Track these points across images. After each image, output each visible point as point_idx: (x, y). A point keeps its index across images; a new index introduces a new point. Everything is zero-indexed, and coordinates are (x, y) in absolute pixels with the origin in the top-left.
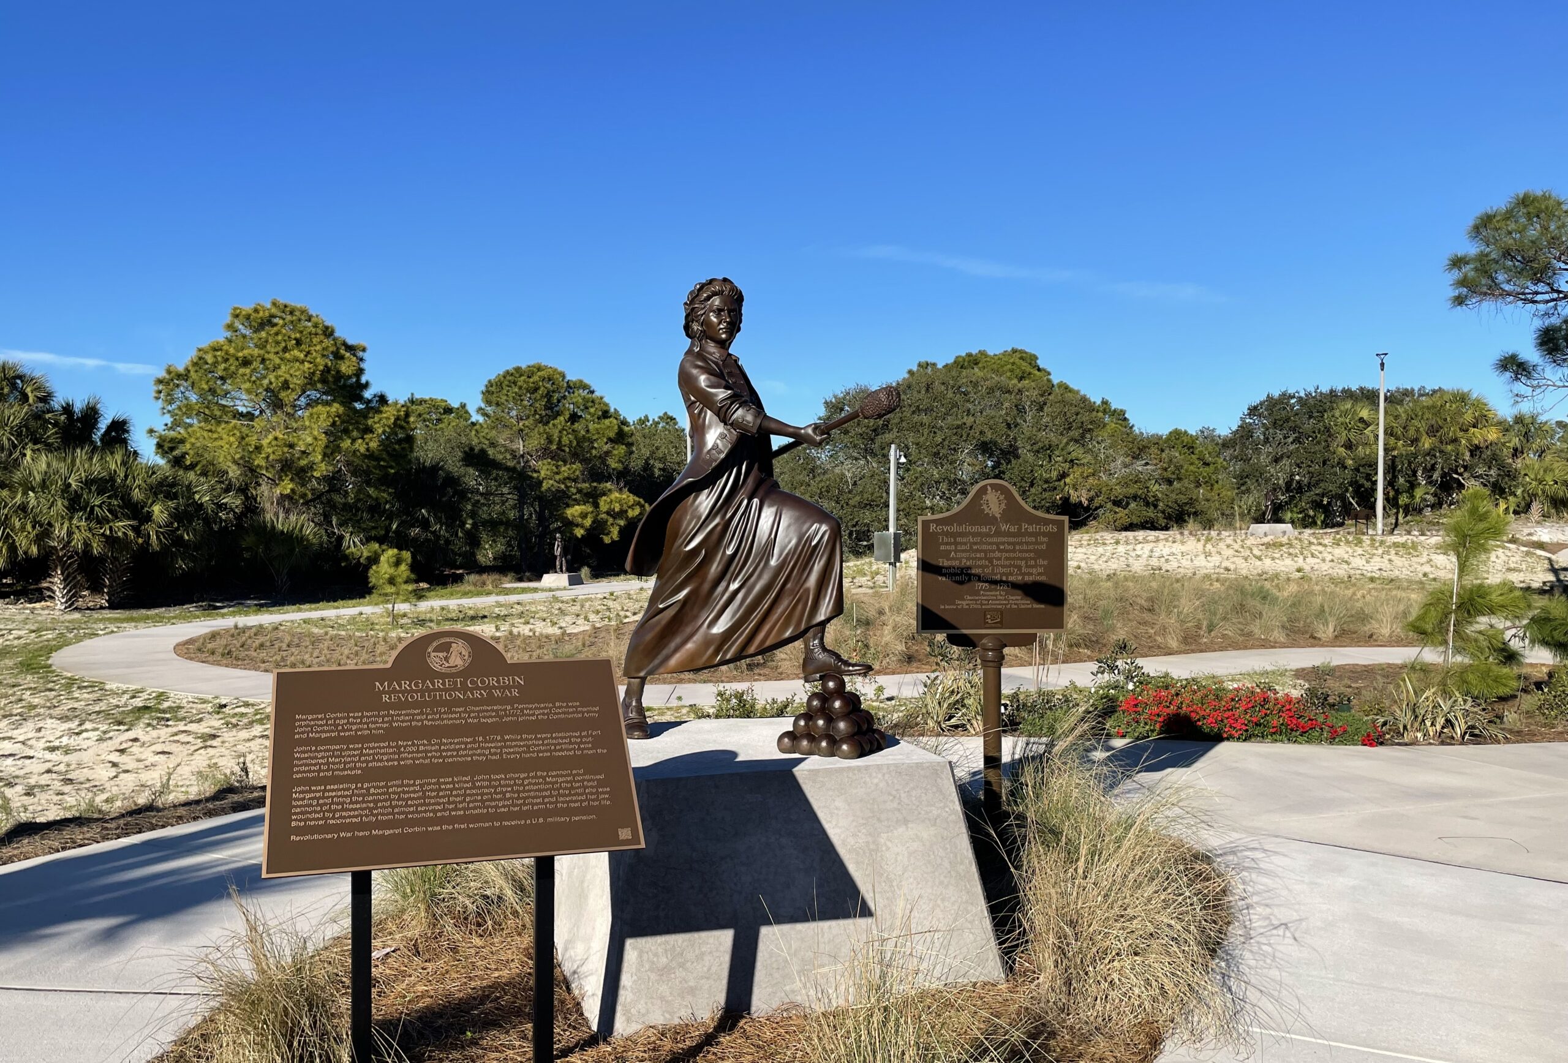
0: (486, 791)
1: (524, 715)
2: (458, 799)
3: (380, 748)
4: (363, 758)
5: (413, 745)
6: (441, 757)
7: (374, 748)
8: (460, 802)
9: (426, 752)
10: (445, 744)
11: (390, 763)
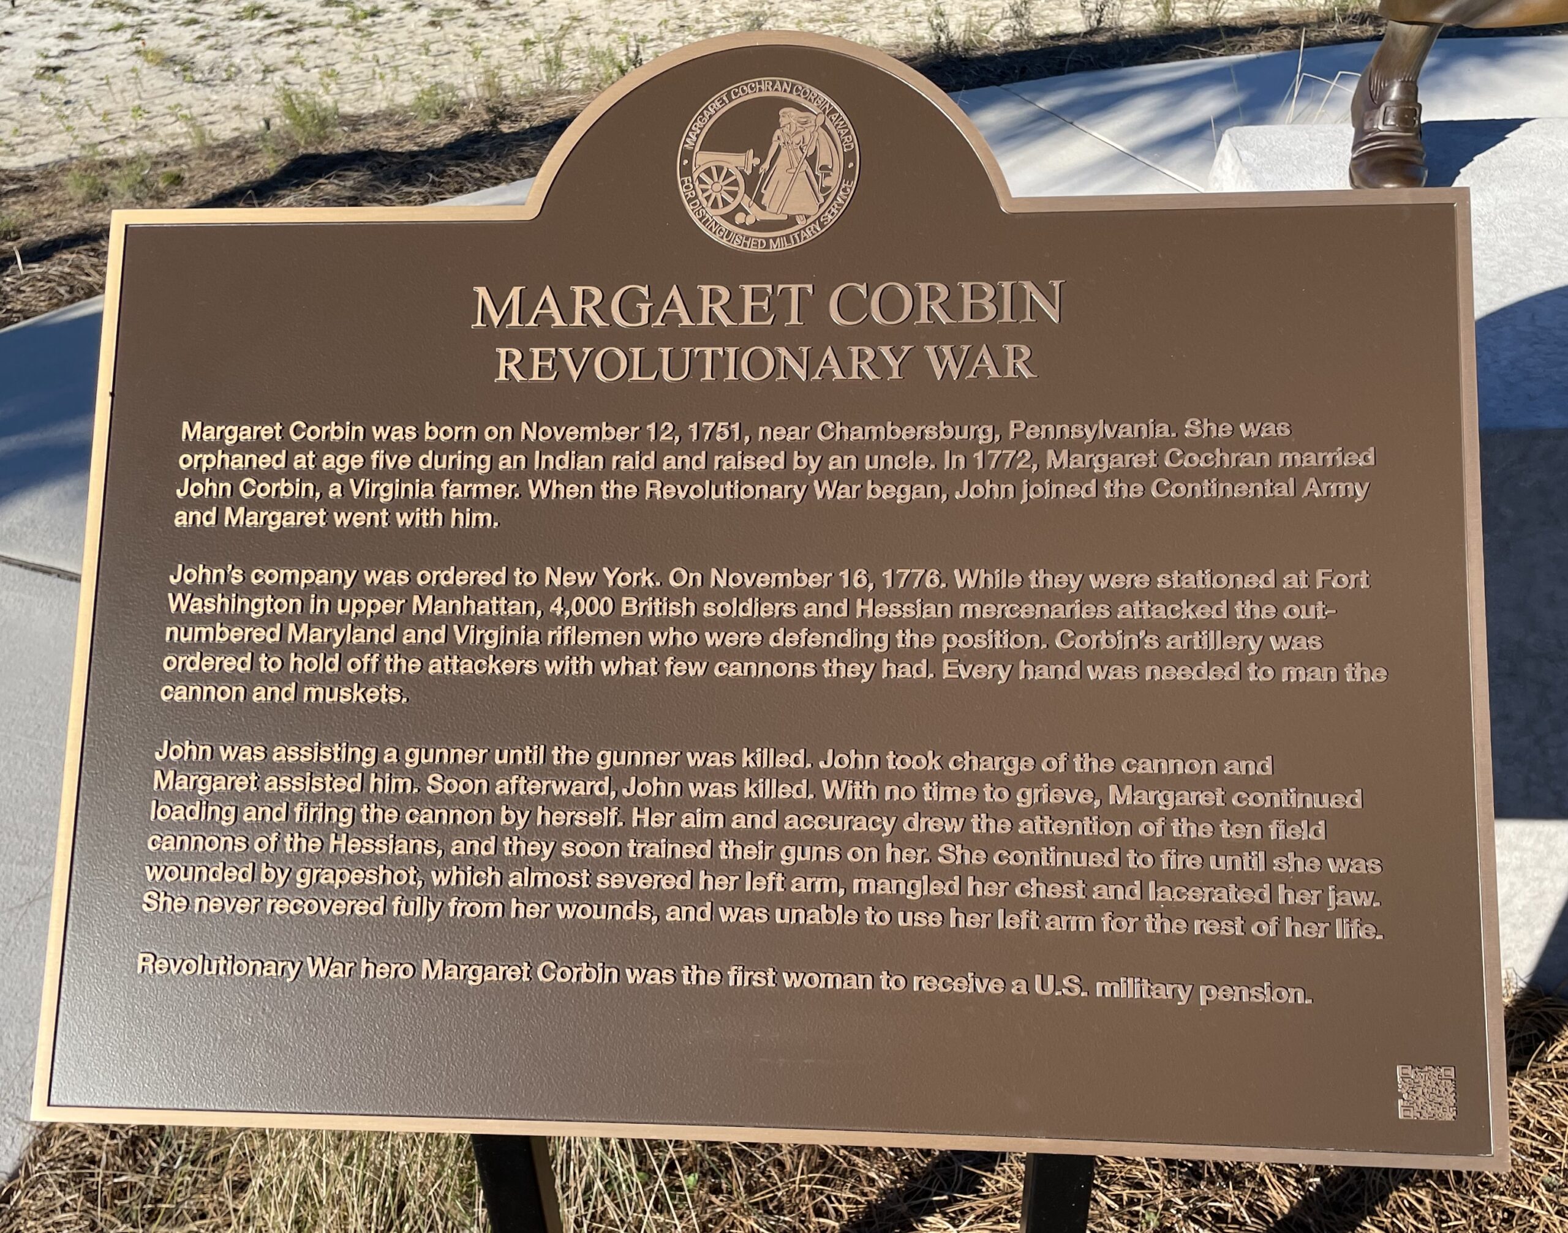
0: (861, 824)
1: (1045, 474)
2: (753, 852)
3: (476, 592)
4: (410, 637)
5: (599, 587)
6: (699, 652)
7: (453, 592)
8: (759, 868)
9: (646, 623)
10: (720, 595)
11: (509, 667)
